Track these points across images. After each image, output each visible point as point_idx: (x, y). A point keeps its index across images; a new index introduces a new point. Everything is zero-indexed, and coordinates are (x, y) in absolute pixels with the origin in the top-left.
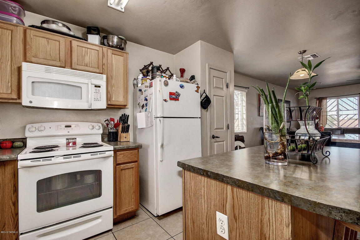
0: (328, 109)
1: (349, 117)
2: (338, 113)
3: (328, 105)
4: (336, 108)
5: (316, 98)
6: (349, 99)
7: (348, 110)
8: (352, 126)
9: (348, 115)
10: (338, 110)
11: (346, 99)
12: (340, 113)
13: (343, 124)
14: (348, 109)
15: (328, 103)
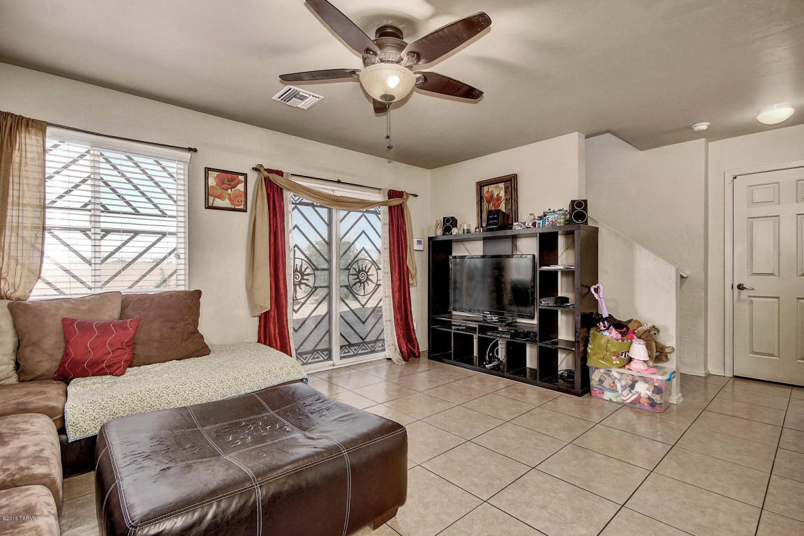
1: (142, 241)
9: (137, 233)
15: (49, 151)
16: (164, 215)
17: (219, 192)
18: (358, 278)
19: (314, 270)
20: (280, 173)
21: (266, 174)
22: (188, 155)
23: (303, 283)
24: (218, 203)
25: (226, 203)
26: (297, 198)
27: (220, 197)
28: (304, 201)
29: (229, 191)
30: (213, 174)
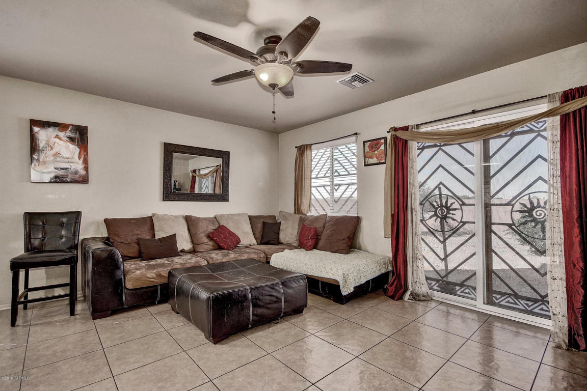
5: (297, 147)
16: (349, 174)
17: (371, 154)
18: (531, 216)
19: (461, 205)
20: (406, 128)
21: (394, 133)
22: (354, 138)
23: (449, 218)
24: (371, 161)
25: (374, 160)
26: (420, 144)
27: (371, 157)
28: (427, 144)
29: (376, 152)
30: (367, 144)
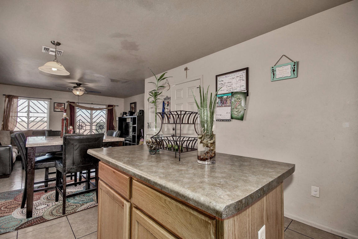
0: (19, 109)
1: (39, 119)
2: (28, 115)
3: (19, 104)
4: (26, 109)
5: (5, 95)
6: (39, 101)
7: (38, 113)
8: (41, 128)
9: (38, 117)
10: (29, 112)
11: (36, 101)
12: (31, 115)
13: (33, 126)
14: (38, 111)
15: (19, 101)
16: (44, 113)
17: (57, 108)
18: (100, 128)
19: (85, 125)
20: (74, 103)
21: (70, 103)
22: (49, 100)
23: (82, 129)
24: (57, 110)
25: (59, 110)
26: (77, 107)
29: (60, 107)
30: (56, 104)
